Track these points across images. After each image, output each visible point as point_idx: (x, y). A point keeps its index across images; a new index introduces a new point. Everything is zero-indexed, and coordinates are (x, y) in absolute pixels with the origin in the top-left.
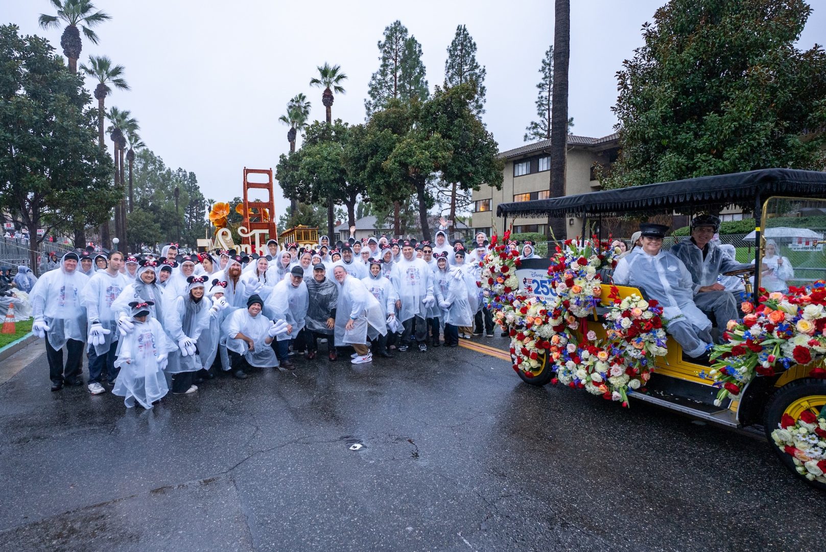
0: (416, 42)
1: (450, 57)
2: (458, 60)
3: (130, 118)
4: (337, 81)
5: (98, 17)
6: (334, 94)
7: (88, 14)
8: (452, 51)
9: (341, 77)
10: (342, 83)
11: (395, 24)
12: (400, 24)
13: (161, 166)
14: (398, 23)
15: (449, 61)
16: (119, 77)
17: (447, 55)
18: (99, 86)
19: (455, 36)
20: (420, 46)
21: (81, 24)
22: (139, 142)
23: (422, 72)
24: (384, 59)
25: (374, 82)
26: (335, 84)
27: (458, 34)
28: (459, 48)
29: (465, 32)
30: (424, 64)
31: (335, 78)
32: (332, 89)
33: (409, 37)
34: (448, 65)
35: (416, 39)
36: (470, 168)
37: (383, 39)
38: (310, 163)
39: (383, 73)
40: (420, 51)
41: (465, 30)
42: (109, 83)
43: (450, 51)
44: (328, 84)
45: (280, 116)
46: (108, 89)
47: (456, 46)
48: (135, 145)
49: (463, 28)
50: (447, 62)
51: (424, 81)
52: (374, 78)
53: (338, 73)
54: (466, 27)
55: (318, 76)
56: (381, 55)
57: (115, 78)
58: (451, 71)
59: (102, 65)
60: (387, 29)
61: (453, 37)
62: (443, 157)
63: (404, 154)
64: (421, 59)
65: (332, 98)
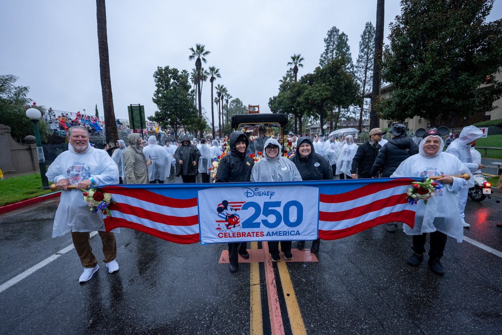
0: (345, 34)
1: (362, 40)
2: (367, 40)
3: (224, 87)
4: (300, 61)
5: (207, 53)
6: (298, 68)
7: (203, 53)
8: (363, 37)
9: (302, 59)
10: (302, 63)
11: (332, 28)
12: (335, 28)
13: (242, 105)
14: (334, 28)
15: (362, 42)
16: (218, 73)
17: (360, 39)
18: (211, 77)
19: (365, 28)
20: (347, 36)
21: (201, 57)
22: (230, 96)
23: (348, 49)
24: (328, 46)
25: (322, 58)
26: (299, 63)
27: (367, 27)
28: (367, 34)
29: (371, 25)
30: (349, 45)
31: (299, 60)
32: (298, 65)
33: (340, 33)
34: (361, 44)
35: (344, 33)
36: (344, 98)
37: (327, 37)
38: (279, 100)
39: (327, 53)
40: (347, 39)
41: (371, 24)
42: (215, 76)
43: (362, 36)
44: (296, 64)
45: (280, 80)
46: (215, 78)
47: (366, 33)
48: (229, 97)
49: (369, 23)
50: (360, 42)
51: (349, 53)
52: (322, 56)
53: (300, 58)
54: (371, 22)
55: (291, 61)
56: (326, 45)
57: (217, 74)
58: (363, 47)
59: (212, 69)
60: (329, 32)
61: (364, 29)
62: (325, 95)
63: (308, 95)
64: (347, 42)
65: (297, 69)
